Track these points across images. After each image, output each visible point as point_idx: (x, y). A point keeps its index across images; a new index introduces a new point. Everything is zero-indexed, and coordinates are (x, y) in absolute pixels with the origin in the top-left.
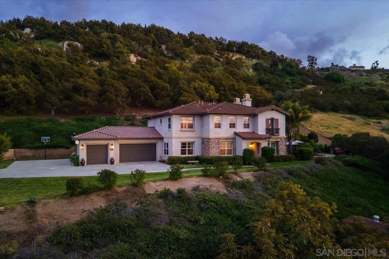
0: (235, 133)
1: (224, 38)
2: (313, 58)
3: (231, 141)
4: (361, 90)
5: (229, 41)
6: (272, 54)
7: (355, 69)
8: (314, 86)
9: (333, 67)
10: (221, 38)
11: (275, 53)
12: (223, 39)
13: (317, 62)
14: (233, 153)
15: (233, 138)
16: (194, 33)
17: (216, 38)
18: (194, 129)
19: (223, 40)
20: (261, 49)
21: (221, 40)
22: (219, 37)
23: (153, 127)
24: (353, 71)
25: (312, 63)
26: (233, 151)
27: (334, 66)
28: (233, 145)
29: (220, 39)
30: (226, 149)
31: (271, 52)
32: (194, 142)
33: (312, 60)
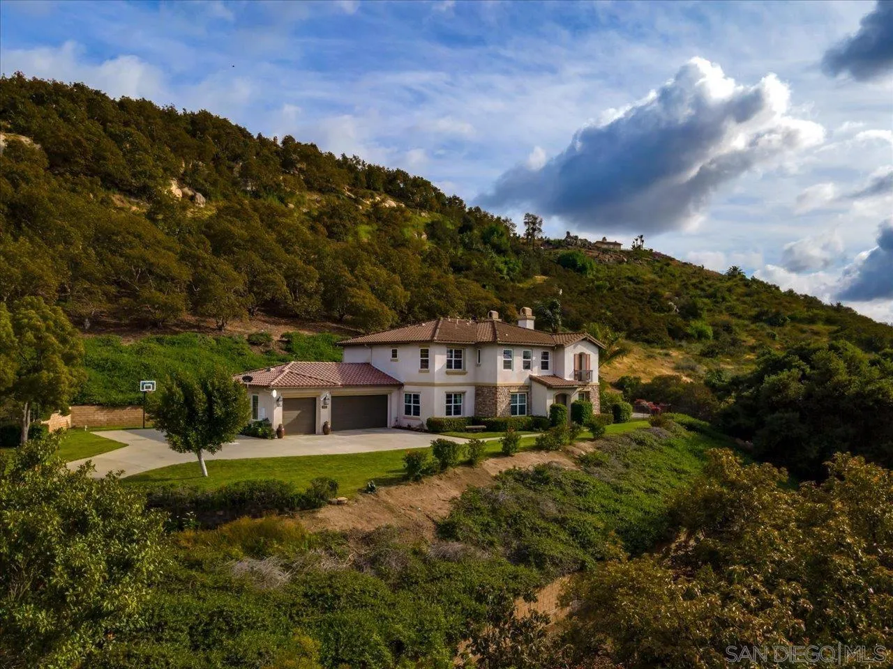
0: (531, 378)
1: (361, 158)
2: (536, 219)
3: (526, 391)
4: (624, 290)
5: (369, 166)
6: (455, 202)
7: (605, 246)
8: (544, 277)
9: (569, 240)
10: (354, 157)
11: (461, 202)
12: (360, 161)
13: (542, 228)
14: (528, 411)
15: (528, 386)
16: (294, 140)
17: (343, 156)
18: (465, 369)
19: (358, 162)
20: (435, 189)
21: (355, 162)
22: (349, 156)
23: (368, 364)
24: (605, 251)
25: (534, 230)
26: (528, 408)
27: (572, 238)
28: (528, 398)
29: (351, 159)
30: (518, 404)
31: (455, 198)
32: (464, 393)
33: (534, 224)
